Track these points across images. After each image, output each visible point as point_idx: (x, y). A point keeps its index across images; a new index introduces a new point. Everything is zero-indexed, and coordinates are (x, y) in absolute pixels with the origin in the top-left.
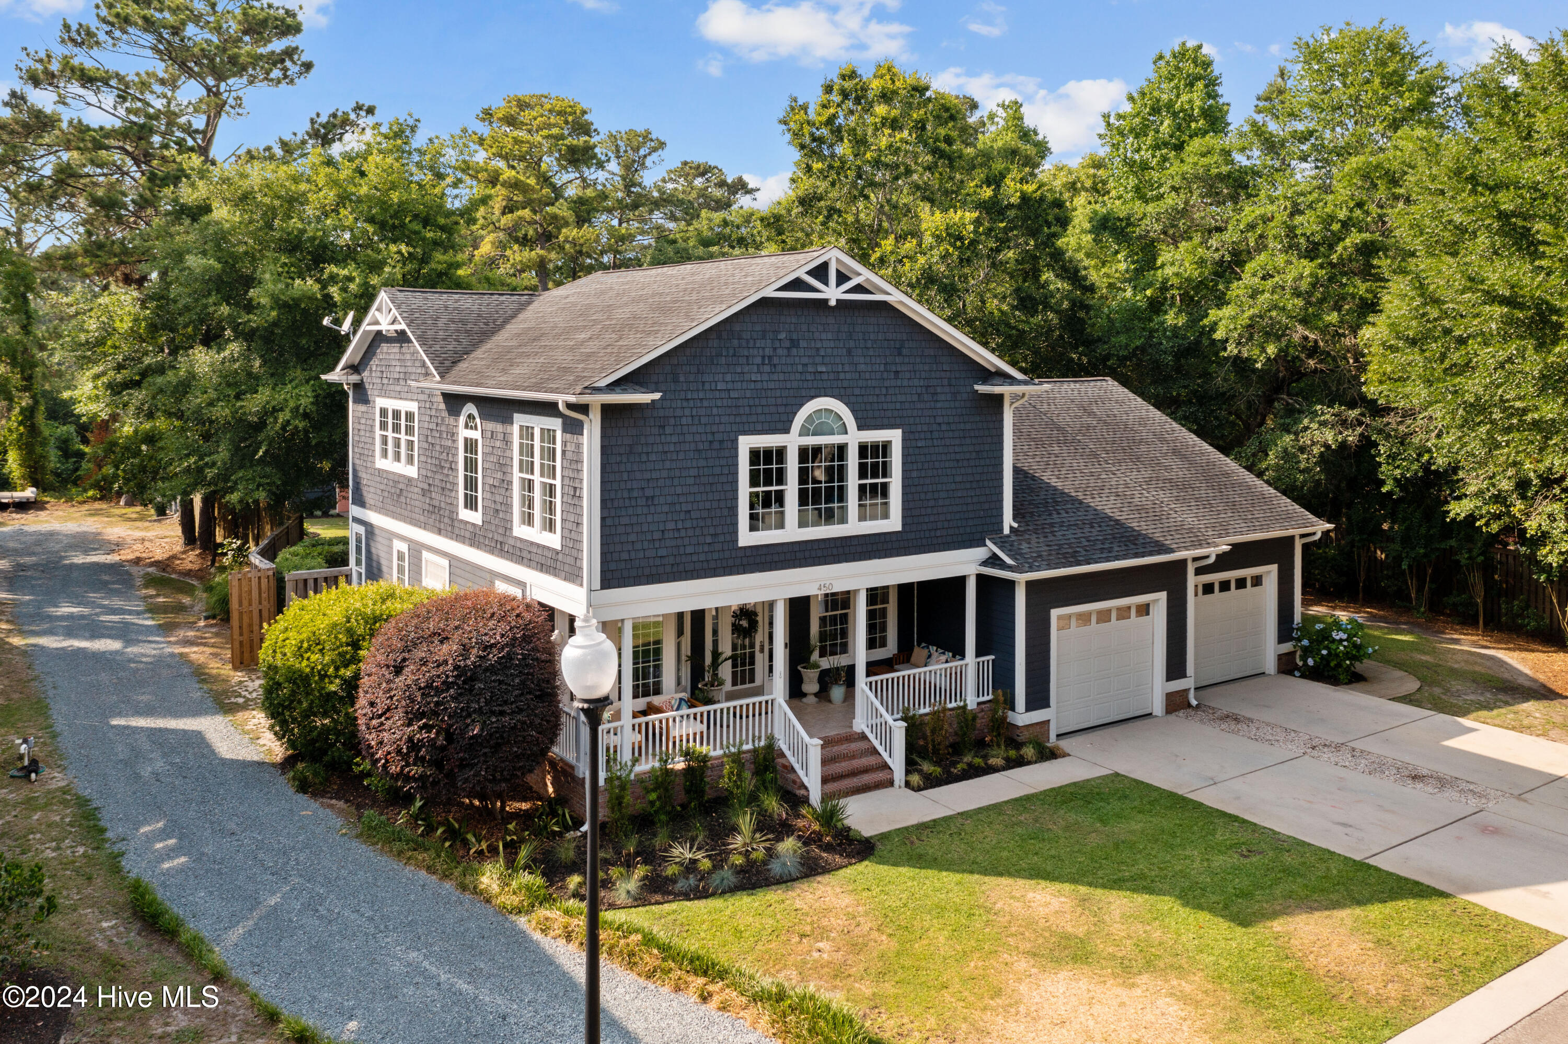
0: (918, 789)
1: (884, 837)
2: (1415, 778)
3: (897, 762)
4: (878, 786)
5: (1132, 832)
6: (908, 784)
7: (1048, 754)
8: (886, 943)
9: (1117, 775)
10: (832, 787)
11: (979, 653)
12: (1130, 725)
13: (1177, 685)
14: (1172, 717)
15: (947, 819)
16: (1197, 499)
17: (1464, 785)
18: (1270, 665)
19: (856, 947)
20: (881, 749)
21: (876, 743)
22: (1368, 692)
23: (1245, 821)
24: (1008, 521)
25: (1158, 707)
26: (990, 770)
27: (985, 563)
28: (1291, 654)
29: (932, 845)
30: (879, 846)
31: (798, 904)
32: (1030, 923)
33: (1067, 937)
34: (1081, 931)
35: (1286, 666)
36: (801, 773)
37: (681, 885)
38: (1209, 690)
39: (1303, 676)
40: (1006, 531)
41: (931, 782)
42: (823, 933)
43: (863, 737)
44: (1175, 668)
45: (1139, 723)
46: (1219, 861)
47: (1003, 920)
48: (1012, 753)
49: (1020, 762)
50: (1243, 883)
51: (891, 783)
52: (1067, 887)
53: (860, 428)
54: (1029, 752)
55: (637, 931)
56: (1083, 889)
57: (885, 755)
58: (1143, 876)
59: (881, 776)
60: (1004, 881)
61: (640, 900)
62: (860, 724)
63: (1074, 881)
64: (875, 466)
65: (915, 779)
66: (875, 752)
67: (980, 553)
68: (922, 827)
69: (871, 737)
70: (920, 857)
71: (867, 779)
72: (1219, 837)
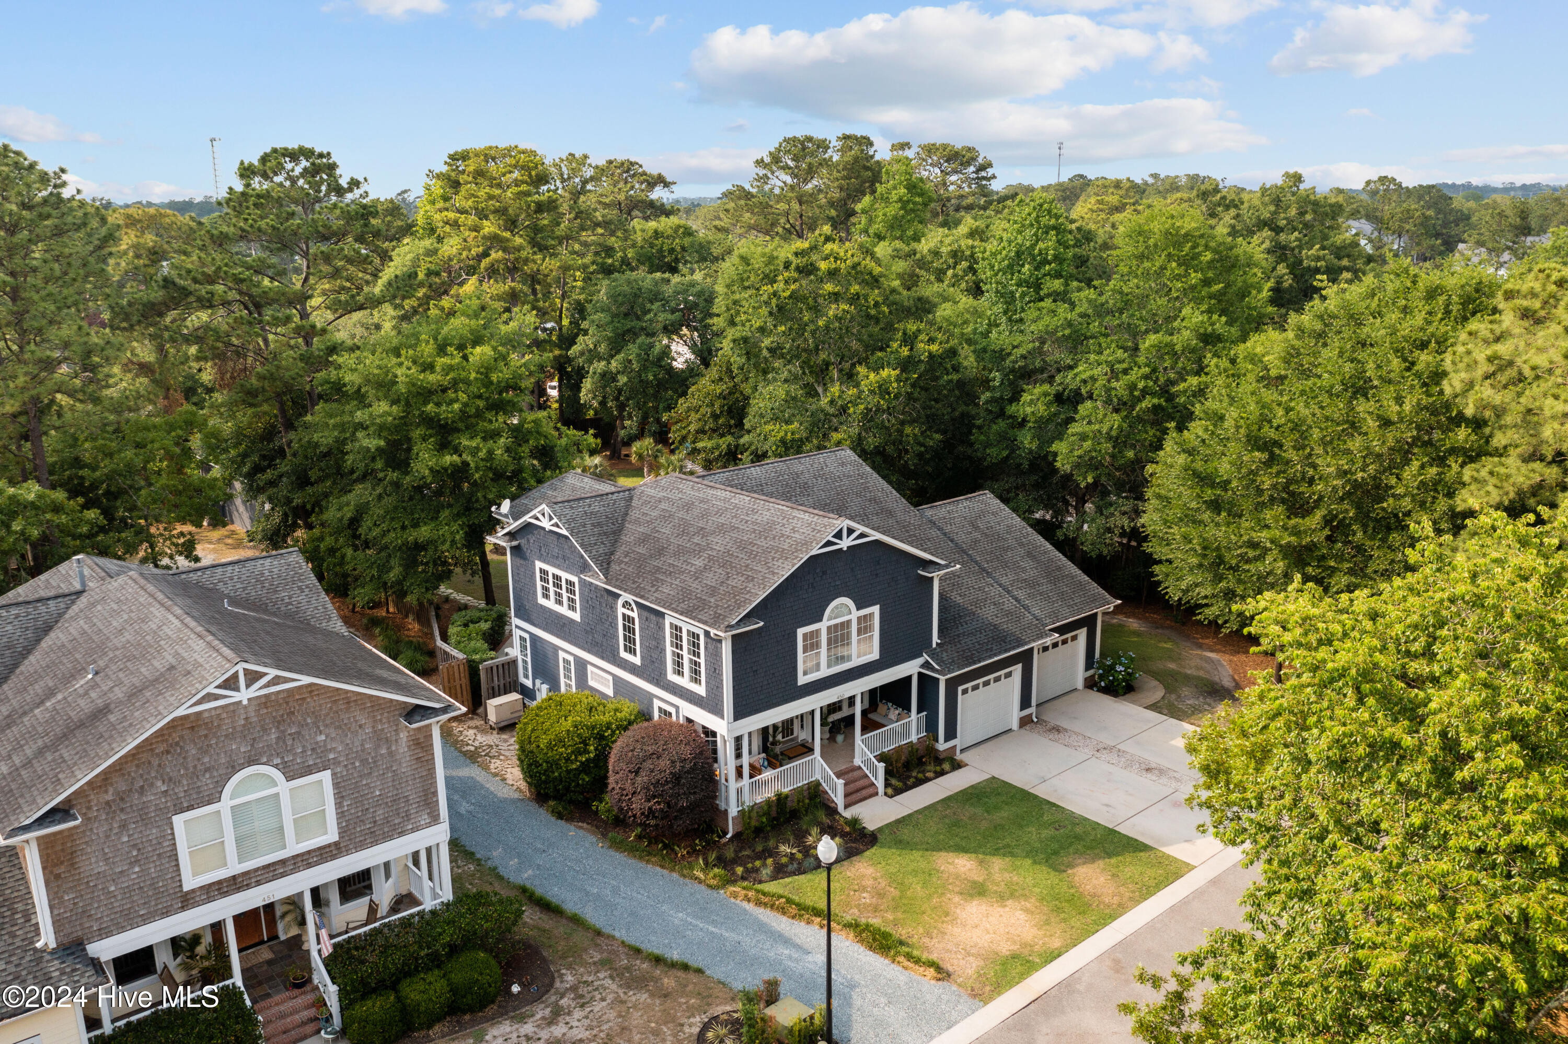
0: (891, 797)
1: (880, 829)
2: (1148, 770)
3: (880, 784)
4: (871, 796)
5: (1002, 818)
6: (886, 794)
7: (957, 766)
8: (893, 892)
9: (994, 778)
10: (849, 799)
11: (919, 712)
12: (1000, 738)
13: (1026, 712)
14: (1023, 731)
15: (909, 816)
16: (1041, 594)
17: (1172, 774)
18: (1080, 684)
19: (881, 895)
20: (870, 776)
21: (867, 772)
22: (1133, 702)
23: (1058, 806)
24: (935, 639)
25: (1015, 725)
26: (927, 780)
27: (922, 666)
28: (1093, 676)
29: (905, 833)
30: (879, 836)
31: (849, 874)
32: (957, 877)
33: (975, 882)
34: (981, 879)
35: (1090, 684)
36: (833, 796)
37: (790, 868)
38: (1046, 705)
39: (1098, 691)
40: (934, 645)
41: (898, 792)
42: (864, 889)
43: (860, 768)
44: (1025, 702)
45: (1004, 737)
46: (1046, 833)
47: (945, 876)
48: (938, 768)
49: (942, 773)
50: (1055, 846)
51: (877, 794)
52: (974, 855)
53: (858, 609)
54: (946, 766)
55: (782, 897)
56: (981, 856)
57: (873, 779)
58: (1008, 846)
59: (871, 790)
60: (943, 854)
61: (774, 878)
62: (857, 762)
63: (975, 852)
64: (866, 627)
65: (890, 791)
66: (867, 776)
67: (920, 661)
68: (899, 822)
69: (865, 769)
70: (901, 842)
71: (864, 793)
72: (1045, 818)
